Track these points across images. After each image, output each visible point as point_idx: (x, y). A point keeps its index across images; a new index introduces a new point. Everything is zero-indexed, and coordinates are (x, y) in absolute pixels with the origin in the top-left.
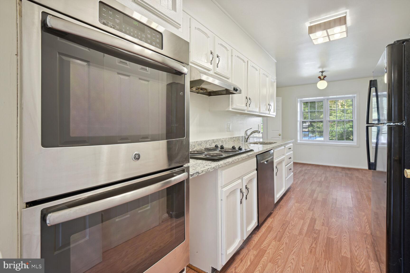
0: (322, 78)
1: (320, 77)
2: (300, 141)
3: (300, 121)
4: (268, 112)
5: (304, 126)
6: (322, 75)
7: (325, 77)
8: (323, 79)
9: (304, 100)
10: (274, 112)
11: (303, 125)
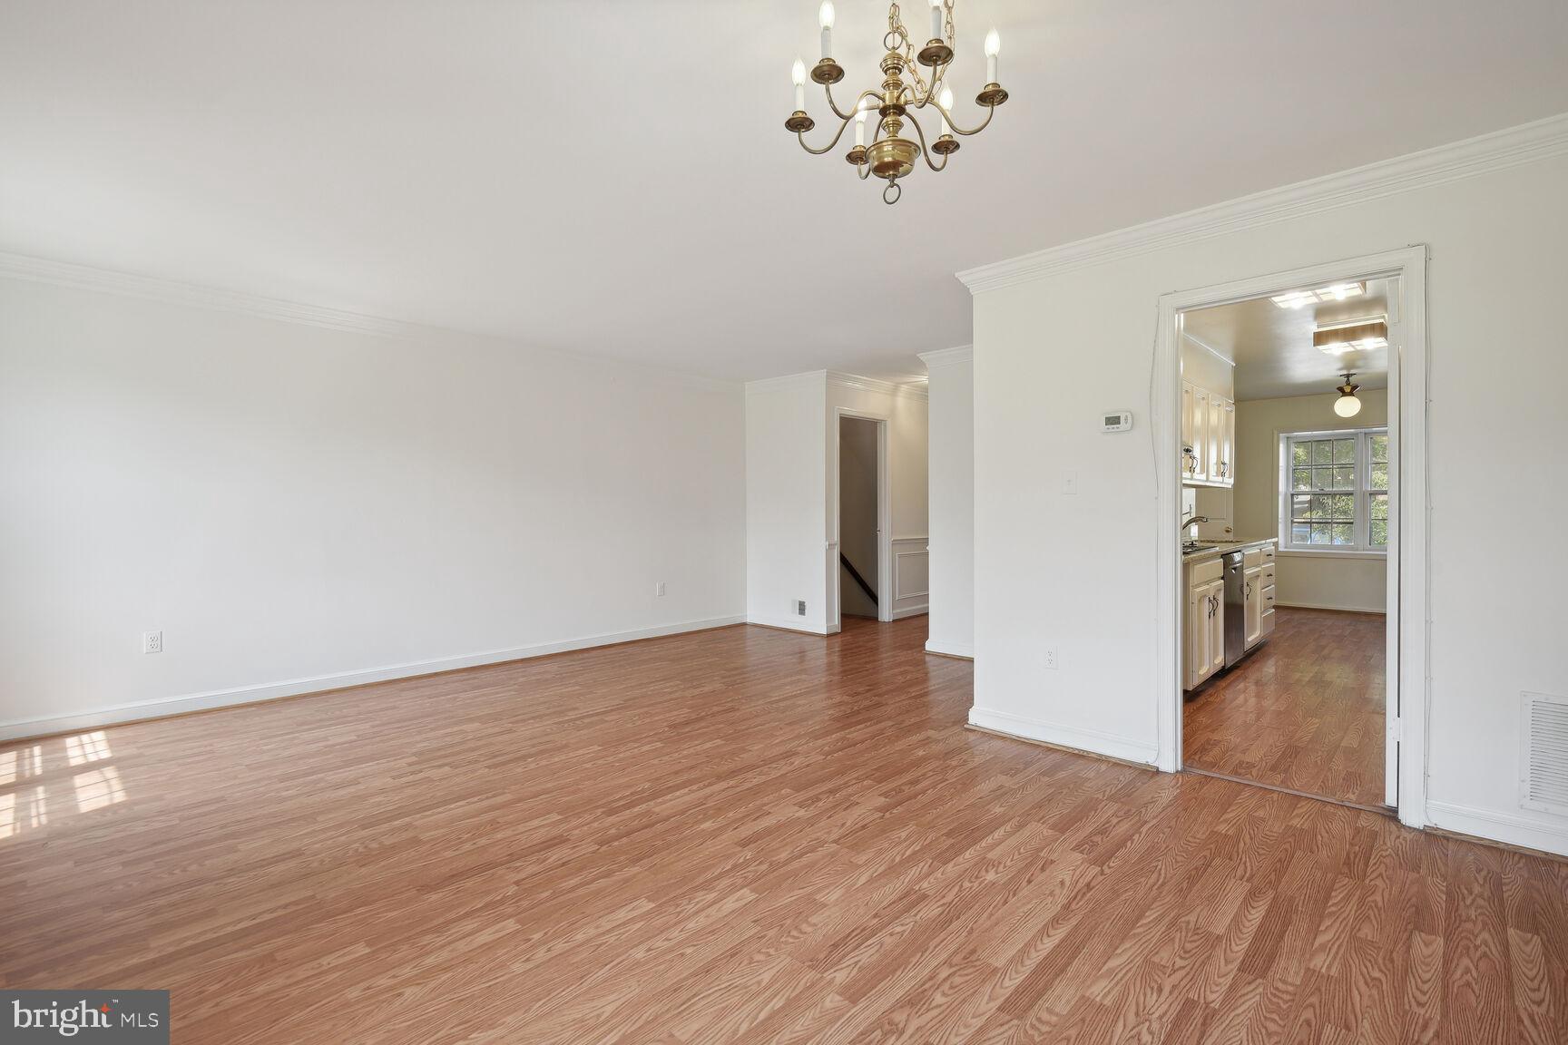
0: (1348, 389)
1: (1341, 389)
2: (1286, 548)
3: (1286, 494)
4: (1220, 479)
5: (1296, 506)
6: (1348, 384)
7: (1354, 388)
8: (1351, 394)
9: (1296, 437)
10: (1230, 478)
11: (1293, 503)
